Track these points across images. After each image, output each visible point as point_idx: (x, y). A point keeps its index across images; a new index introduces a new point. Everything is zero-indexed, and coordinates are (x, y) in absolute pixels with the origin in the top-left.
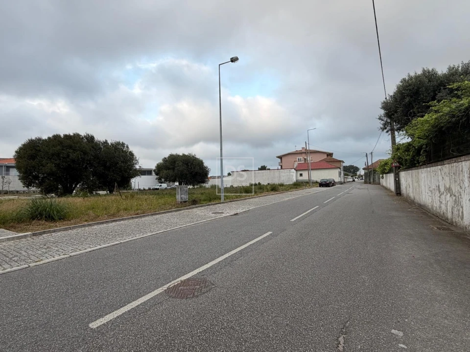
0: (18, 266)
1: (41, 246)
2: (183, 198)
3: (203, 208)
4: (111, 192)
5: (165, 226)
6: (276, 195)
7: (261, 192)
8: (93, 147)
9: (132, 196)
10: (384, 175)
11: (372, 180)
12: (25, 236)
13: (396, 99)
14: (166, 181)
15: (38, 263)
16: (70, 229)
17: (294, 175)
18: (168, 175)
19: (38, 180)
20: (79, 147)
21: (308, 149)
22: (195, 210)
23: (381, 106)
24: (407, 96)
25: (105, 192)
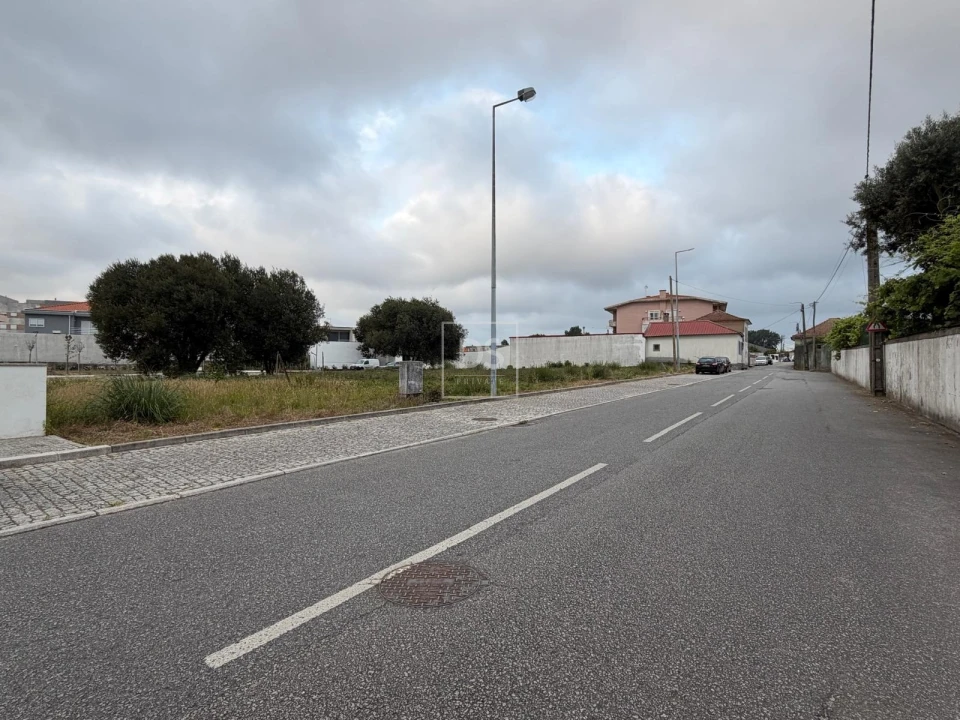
0: (76, 512)
1: (125, 474)
2: (412, 387)
3: (453, 409)
4: (270, 370)
6: (606, 387)
7: (573, 380)
8: (237, 281)
9: (310, 379)
11: (811, 362)
12: (97, 450)
13: (895, 177)
14: (376, 352)
15: (116, 509)
16: (186, 440)
17: (642, 346)
18: (382, 341)
19: (133, 345)
20: (210, 280)
21: (674, 293)
22: (437, 412)
25: (257, 372)
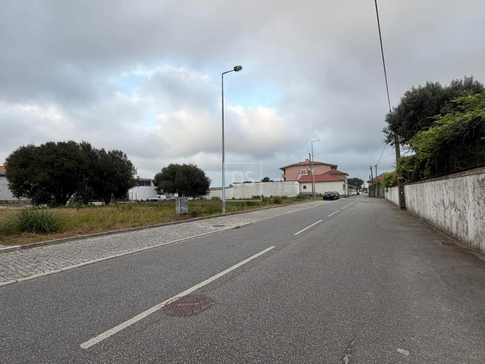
0: (5, 281)
1: (31, 261)
2: (183, 210)
3: (203, 221)
4: (107, 203)
5: (163, 240)
6: (280, 208)
7: (264, 205)
8: (89, 156)
9: (130, 207)
10: (389, 189)
11: (376, 194)
12: (13, 248)
13: (401, 112)
14: (165, 191)
15: (27, 278)
16: (63, 241)
17: (298, 187)
18: (168, 186)
19: (30, 190)
20: (74, 156)
21: (312, 161)
22: (195, 223)
23: (385, 119)
24: (412, 109)
25: (100, 203)
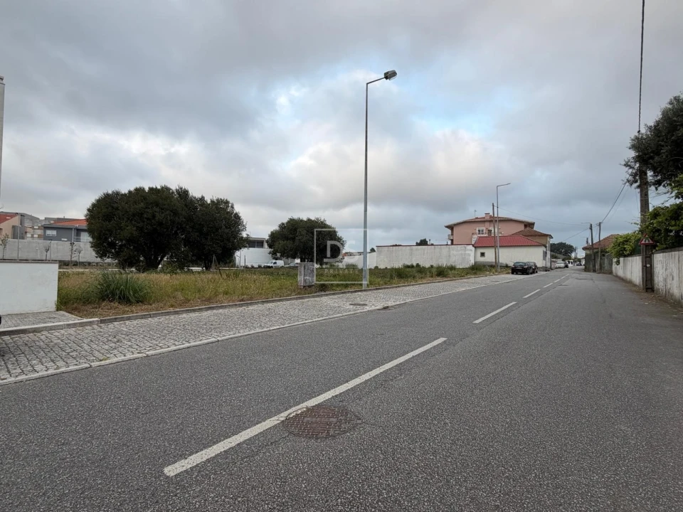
0: (76, 365)
1: (110, 339)
2: (307, 281)
3: (336, 296)
4: (208, 268)
6: (446, 283)
7: (422, 278)
8: (186, 205)
9: (236, 275)
10: (621, 259)
11: (597, 267)
12: (91, 322)
14: (282, 256)
15: (103, 363)
16: (150, 316)
17: (472, 254)
18: (286, 248)
19: (115, 249)
20: (168, 205)
21: (496, 215)
22: (324, 299)
25: (199, 269)
